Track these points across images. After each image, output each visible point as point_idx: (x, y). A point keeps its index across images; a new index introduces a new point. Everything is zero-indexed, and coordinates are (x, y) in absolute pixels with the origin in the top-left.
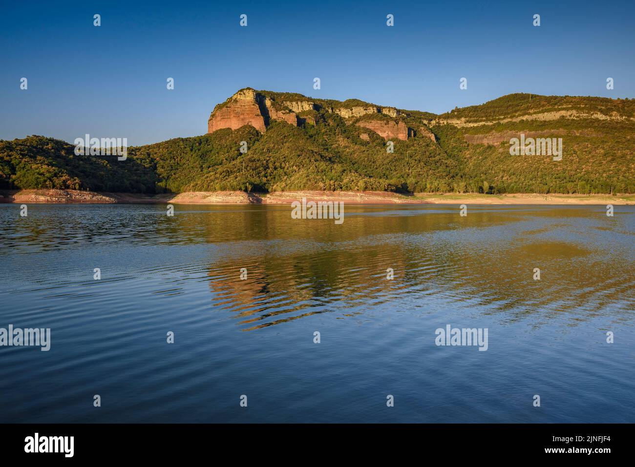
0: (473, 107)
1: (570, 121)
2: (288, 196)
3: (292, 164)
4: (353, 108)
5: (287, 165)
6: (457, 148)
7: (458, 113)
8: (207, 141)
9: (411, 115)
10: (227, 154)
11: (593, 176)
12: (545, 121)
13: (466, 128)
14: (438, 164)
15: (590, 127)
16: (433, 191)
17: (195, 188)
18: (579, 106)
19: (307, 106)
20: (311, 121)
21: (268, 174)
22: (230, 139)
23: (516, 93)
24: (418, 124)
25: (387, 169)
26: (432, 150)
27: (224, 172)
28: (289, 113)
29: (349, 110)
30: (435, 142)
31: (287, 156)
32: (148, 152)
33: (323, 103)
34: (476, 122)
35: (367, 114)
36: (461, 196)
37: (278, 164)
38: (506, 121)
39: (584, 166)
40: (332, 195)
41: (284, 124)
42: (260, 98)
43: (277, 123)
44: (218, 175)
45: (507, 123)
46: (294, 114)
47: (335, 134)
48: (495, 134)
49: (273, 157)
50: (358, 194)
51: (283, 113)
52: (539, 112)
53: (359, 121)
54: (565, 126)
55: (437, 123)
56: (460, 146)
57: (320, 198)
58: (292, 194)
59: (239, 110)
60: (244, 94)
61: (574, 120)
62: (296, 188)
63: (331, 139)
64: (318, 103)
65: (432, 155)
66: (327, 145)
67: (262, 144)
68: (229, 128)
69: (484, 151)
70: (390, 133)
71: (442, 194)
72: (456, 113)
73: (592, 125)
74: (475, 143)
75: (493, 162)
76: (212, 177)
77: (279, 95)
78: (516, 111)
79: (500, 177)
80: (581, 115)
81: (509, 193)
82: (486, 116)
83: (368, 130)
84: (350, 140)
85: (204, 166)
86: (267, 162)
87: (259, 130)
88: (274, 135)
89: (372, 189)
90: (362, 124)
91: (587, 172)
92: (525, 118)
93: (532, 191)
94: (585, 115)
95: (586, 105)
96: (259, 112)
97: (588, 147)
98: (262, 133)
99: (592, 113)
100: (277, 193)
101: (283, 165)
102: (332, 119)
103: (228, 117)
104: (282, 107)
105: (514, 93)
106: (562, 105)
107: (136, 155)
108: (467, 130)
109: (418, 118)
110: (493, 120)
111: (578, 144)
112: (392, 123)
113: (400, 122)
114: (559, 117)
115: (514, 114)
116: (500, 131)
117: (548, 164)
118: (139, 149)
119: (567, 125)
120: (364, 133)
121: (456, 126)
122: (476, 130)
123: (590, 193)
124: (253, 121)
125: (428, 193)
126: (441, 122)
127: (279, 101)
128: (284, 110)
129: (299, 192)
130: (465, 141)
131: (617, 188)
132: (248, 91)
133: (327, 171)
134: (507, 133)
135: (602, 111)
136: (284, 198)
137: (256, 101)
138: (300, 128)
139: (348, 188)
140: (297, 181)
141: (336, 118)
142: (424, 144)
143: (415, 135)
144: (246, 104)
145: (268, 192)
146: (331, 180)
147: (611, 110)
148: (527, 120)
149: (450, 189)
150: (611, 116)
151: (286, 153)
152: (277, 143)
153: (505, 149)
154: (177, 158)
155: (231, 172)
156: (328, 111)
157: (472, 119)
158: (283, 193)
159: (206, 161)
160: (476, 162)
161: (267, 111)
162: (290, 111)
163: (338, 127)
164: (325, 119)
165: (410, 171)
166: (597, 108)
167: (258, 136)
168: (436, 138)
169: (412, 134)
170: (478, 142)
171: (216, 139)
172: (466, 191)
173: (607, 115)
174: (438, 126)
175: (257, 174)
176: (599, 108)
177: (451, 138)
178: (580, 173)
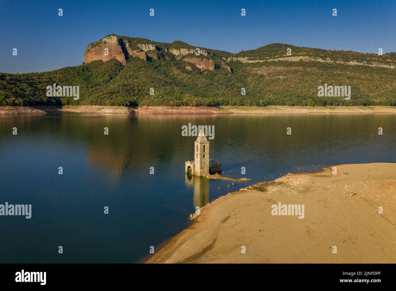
0: (252, 50)
1: (305, 62)
3: (149, 87)
4: (181, 49)
5: (146, 89)
6: (243, 76)
7: (243, 54)
8: (87, 69)
9: (216, 54)
10: (103, 78)
12: (292, 62)
13: (248, 64)
14: (233, 86)
15: (315, 66)
16: (233, 105)
17: (92, 103)
18: (309, 54)
19: (152, 47)
20: (155, 58)
21: (136, 94)
23: (276, 43)
24: (220, 60)
25: (205, 90)
26: (229, 77)
27: (108, 93)
28: (141, 52)
29: (178, 50)
30: (231, 72)
31: (145, 82)
32: (50, 76)
33: (161, 45)
34: (254, 60)
35: (189, 53)
36: (248, 108)
37: (140, 87)
38: (270, 60)
39: (311, 90)
40: (178, 109)
41: (138, 59)
42: (121, 42)
43: (133, 58)
44: (105, 95)
45: (271, 61)
46: (144, 53)
47: (170, 66)
48: (264, 68)
49: (136, 83)
50: (193, 108)
51: (136, 51)
52: (289, 56)
53: (185, 58)
54: (302, 65)
55: (231, 59)
56: (245, 75)
57: (172, 111)
58: (154, 108)
59: (108, 48)
60: (111, 38)
61: (307, 62)
62: (157, 104)
63: (168, 69)
64: (158, 45)
65: (229, 80)
66: (166, 74)
67: (125, 72)
68: (101, 60)
69: (258, 78)
70: (204, 66)
71: (238, 107)
72: (242, 54)
73: (317, 65)
74: (253, 73)
75: (264, 86)
76: (102, 96)
77: (134, 39)
78: (276, 55)
79: (268, 95)
80: (311, 59)
81: (273, 105)
82: (260, 57)
83: (191, 64)
84: (180, 70)
85: (89, 86)
86: (133, 85)
87: (122, 62)
88: (132, 66)
89: (200, 105)
90: (186, 60)
91: (313, 93)
92: (281, 59)
93: (285, 104)
94: (313, 59)
95: (314, 53)
96: (121, 50)
97: (314, 78)
98: (124, 64)
99: (316, 58)
100: (145, 107)
101: (143, 88)
102: (168, 56)
103: (100, 53)
104: (136, 47)
105: (275, 43)
106: (300, 52)
107: (42, 79)
108: (248, 65)
109: (220, 56)
110: (264, 59)
111: (309, 76)
112: (205, 60)
113: (210, 60)
114: (299, 60)
116: (267, 67)
117: (294, 88)
118: (42, 74)
119: (304, 65)
120: (188, 65)
121: (242, 61)
122: (254, 65)
123: (314, 106)
124: (117, 56)
125: (230, 106)
126: (234, 59)
127: (133, 43)
128: (138, 50)
129: (158, 107)
130: (247, 71)
131: (327, 103)
132: (113, 36)
133: (172, 93)
134: (271, 68)
135: (322, 57)
136: (150, 111)
137: (119, 43)
138: (149, 62)
139: (187, 104)
140: (157, 100)
141: (170, 55)
142: (224, 73)
143: (219, 67)
144: (112, 45)
145: (138, 106)
146: (177, 100)
147: (327, 57)
148: (282, 60)
149: (242, 104)
150: (326, 60)
151: (144, 80)
152: (135, 72)
153: (270, 77)
154: (70, 80)
155: (113, 93)
156: (165, 51)
157: (252, 58)
158: (149, 107)
159: (89, 83)
160: (254, 85)
161: (126, 50)
162: (141, 50)
163: (172, 61)
164: (163, 56)
165: (218, 92)
166: (319, 55)
167: (121, 66)
168: (231, 69)
169: (217, 67)
170: (255, 72)
171: (94, 68)
172: (251, 105)
173: (324, 59)
174: (232, 62)
175: (129, 94)
176: (320, 55)
177: (240, 69)
178: (309, 93)
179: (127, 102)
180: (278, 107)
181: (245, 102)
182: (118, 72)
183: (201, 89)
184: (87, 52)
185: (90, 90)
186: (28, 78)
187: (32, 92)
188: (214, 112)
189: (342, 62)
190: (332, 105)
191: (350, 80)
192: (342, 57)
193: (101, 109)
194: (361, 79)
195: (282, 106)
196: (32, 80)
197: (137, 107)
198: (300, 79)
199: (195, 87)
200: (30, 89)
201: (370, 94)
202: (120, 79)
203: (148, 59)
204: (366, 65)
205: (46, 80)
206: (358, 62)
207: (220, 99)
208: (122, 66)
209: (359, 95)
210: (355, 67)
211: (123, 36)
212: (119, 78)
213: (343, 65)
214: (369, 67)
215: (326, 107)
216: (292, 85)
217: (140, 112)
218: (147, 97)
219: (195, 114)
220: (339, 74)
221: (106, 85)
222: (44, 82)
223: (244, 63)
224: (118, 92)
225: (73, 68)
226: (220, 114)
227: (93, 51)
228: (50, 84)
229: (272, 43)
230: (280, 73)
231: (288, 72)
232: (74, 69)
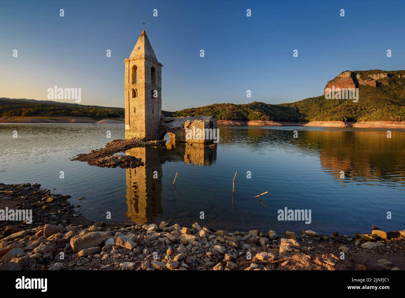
2: (369, 124)
3: (372, 107)
5: (369, 108)
8: (323, 98)
10: (333, 103)
17: (317, 120)
19: (383, 76)
20: (385, 83)
21: (357, 113)
27: (332, 112)
28: (371, 80)
31: (369, 103)
33: (394, 73)
37: (363, 107)
40: (399, 124)
41: (368, 86)
42: (353, 75)
43: (363, 86)
44: (328, 114)
46: (374, 81)
51: (367, 81)
57: (390, 125)
58: (371, 123)
59: (341, 82)
60: (344, 74)
62: (374, 120)
64: (391, 73)
66: (396, 96)
76: (326, 115)
77: (365, 72)
85: (321, 110)
86: (356, 106)
96: (353, 82)
100: (362, 122)
101: (366, 108)
104: (367, 78)
124: (349, 86)
127: (365, 75)
129: (376, 122)
132: (346, 72)
133: (395, 110)
136: (366, 125)
138: (378, 88)
140: (375, 116)
144: (346, 79)
145: (357, 121)
146: (398, 115)
151: (369, 101)
154: (308, 106)
155: (336, 112)
156: (398, 77)
158: (366, 122)
161: (357, 81)
164: (395, 82)
175: (350, 113)
179: (345, 118)
184: (326, 87)
197: (355, 122)
203: (378, 85)
211: (355, 71)
217: (356, 126)
218: (367, 114)
224: (340, 111)
225: (313, 99)
227: (330, 86)
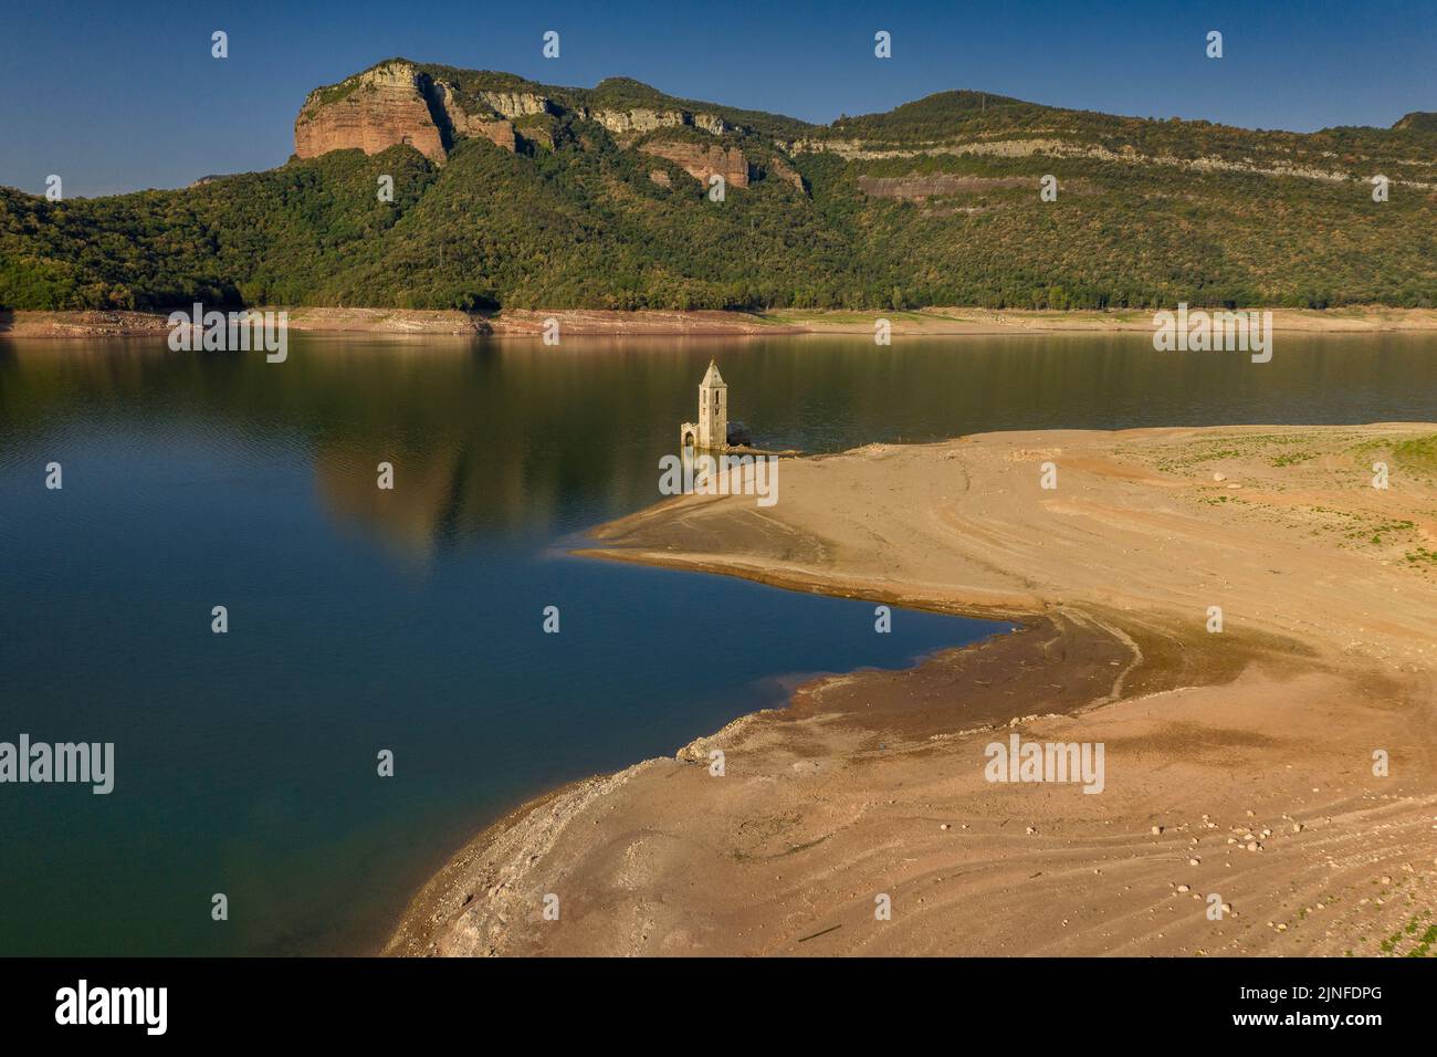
0: (875, 116)
1: (1050, 161)
2: (548, 319)
3: (531, 246)
4: (632, 111)
6: (844, 205)
7: (847, 128)
8: (314, 181)
9: (752, 129)
10: (369, 213)
11: (1077, 275)
12: (1008, 158)
13: (863, 162)
14: (810, 241)
15: (1084, 175)
16: (805, 307)
17: (348, 300)
18: (1066, 131)
19: (534, 105)
20: (546, 142)
21: (489, 271)
22: (368, 177)
23: (960, 89)
24: (766, 151)
25: (715, 256)
26: (796, 209)
28: (497, 121)
29: (624, 114)
30: (802, 190)
31: (517, 229)
32: (188, 206)
33: (565, 96)
34: (881, 149)
35: (662, 127)
36: (856, 315)
37: (502, 247)
38: (937, 152)
39: (1065, 255)
40: (630, 319)
41: (486, 145)
42: (426, 83)
43: (469, 142)
45: (940, 156)
46: (508, 124)
47: (598, 170)
48: (916, 178)
49: (488, 231)
50: (679, 316)
51: (481, 120)
52: (998, 139)
53: (646, 142)
54: (1042, 170)
55: (806, 147)
56: (850, 201)
57: (610, 324)
59: (381, 108)
60: (392, 73)
61: (1056, 159)
62: (561, 303)
63: (591, 183)
64: (554, 95)
65: (798, 220)
66: (585, 198)
67: (446, 191)
68: (357, 149)
69: (896, 215)
70: (711, 170)
71: (821, 313)
72: (842, 128)
73: (1088, 169)
74: (879, 195)
75: (911, 241)
76: (381, 278)
77: (469, 75)
78: (956, 133)
79: (924, 271)
80: (1070, 150)
81: (938, 305)
82: (901, 140)
83: (667, 163)
84: (630, 186)
85: (323, 241)
86: (479, 241)
87: (431, 157)
88: (468, 171)
89: (702, 305)
90: (652, 149)
91: (1071, 266)
92: (971, 149)
93: (975, 303)
94: (1076, 150)
95: (1080, 129)
96: (427, 116)
97: (1076, 216)
98: (438, 165)
99: (1089, 146)
100: (524, 312)
101: (513, 249)
102: (589, 135)
103: (355, 123)
104: (478, 105)
105: (954, 90)
106: (1037, 126)
107: (165, 216)
108: (863, 166)
109: (766, 135)
110: (914, 147)
111: (1061, 208)
112: (715, 149)
113: (732, 149)
114: (1031, 153)
115: (953, 138)
116: (925, 173)
117: (1008, 248)
118: (163, 200)
119: (1046, 169)
120: (657, 169)
121: (842, 155)
122: (883, 168)
123: (1067, 308)
124: (415, 135)
125: (798, 310)
126: (814, 146)
127: (468, 88)
128: (484, 113)
129: (568, 312)
130: (859, 189)
131: (1112, 299)
132: (399, 66)
133: (607, 266)
134: (938, 178)
135: (1106, 144)
137: (420, 90)
138: (524, 156)
139: (660, 304)
140: (561, 288)
141: (596, 132)
142: (782, 196)
143: (762, 176)
144: (397, 96)
145: (500, 308)
146: (625, 289)
147: (1120, 141)
148: (976, 152)
149: (837, 304)
150: (1121, 153)
151: (514, 220)
152: (479, 191)
153: (934, 211)
154: (257, 221)
155: (416, 266)
156: (578, 117)
157: (874, 142)
158: (535, 314)
159: (325, 230)
160: (881, 236)
161: (446, 113)
162: (496, 114)
163: (603, 155)
164: (573, 135)
165: (760, 262)
166: (1098, 136)
167: (429, 171)
168: (804, 182)
169: (756, 174)
170: (885, 194)
171: (335, 177)
172: (865, 307)
173: (1114, 151)
174: (807, 155)
175: (468, 270)
176: (1102, 136)
177: (834, 183)
178: (1057, 267)
179: (465, 297)
180: (952, 311)
181: (845, 295)
182: (419, 193)
183: (704, 253)
184: (304, 118)
185: (332, 254)
186: (119, 213)
187: (143, 262)
188: (745, 327)
189: (1174, 162)
190: (1125, 304)
191: (1196, 223)
192: (1175, 143)
193: (382, 318)
194: (1230, 217)
195: (966, 309)
196: (134, 219)
197: (499, 312)
198: (1030, 220)
199: (682, 245)
200: (135, 252)
201: (1252, 269)
202: (430, 216)
203: (523, 145)
204: (1253, 169)
205: (179, 221)
206: (1225, 158)
207: (766, 286)
208: (431, 172)
209: (1217, 273)
210: (1214, 176)
211: (431, 63)
212: (425, 215)
213: (1176, 169)
214: (1260, 176)
215: (1107, 312)
216: (1002, 240)
217: (508, 328)
218: (526, 279)
219: (684, 335)
220: (1160, 199)
221: (382, 236)
222: (175, 226)
223: (848, 159)
224: (431, 263)
225: (265, 178)
226: (763, 334)
227: (329, 119)
228: (195, 233)
229: (945, 91)
230: (966, 197)
231: (996, 192)
232: (268, 180)
